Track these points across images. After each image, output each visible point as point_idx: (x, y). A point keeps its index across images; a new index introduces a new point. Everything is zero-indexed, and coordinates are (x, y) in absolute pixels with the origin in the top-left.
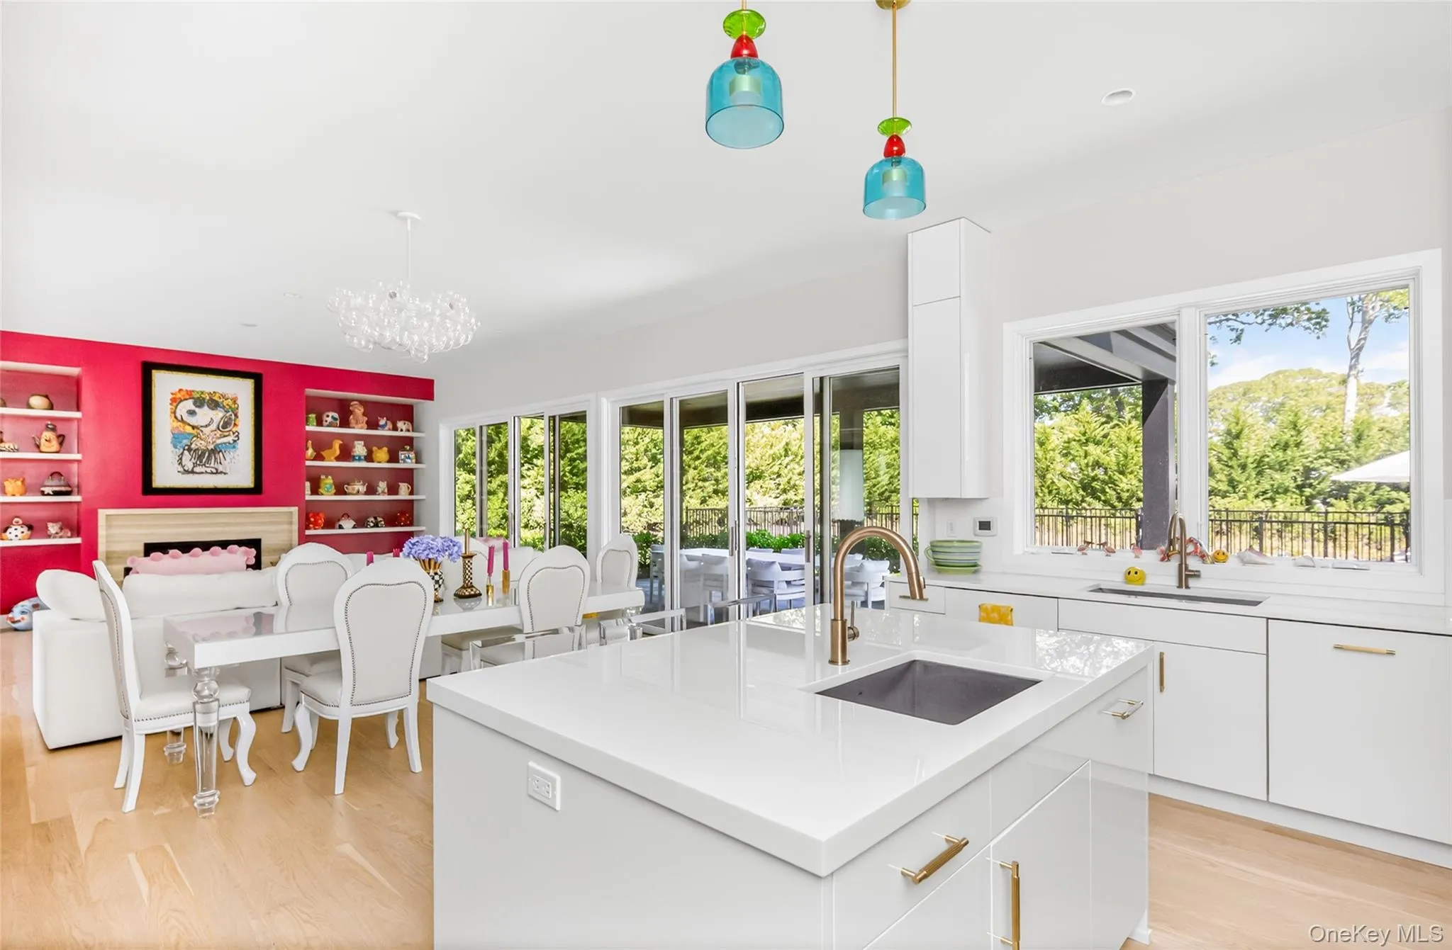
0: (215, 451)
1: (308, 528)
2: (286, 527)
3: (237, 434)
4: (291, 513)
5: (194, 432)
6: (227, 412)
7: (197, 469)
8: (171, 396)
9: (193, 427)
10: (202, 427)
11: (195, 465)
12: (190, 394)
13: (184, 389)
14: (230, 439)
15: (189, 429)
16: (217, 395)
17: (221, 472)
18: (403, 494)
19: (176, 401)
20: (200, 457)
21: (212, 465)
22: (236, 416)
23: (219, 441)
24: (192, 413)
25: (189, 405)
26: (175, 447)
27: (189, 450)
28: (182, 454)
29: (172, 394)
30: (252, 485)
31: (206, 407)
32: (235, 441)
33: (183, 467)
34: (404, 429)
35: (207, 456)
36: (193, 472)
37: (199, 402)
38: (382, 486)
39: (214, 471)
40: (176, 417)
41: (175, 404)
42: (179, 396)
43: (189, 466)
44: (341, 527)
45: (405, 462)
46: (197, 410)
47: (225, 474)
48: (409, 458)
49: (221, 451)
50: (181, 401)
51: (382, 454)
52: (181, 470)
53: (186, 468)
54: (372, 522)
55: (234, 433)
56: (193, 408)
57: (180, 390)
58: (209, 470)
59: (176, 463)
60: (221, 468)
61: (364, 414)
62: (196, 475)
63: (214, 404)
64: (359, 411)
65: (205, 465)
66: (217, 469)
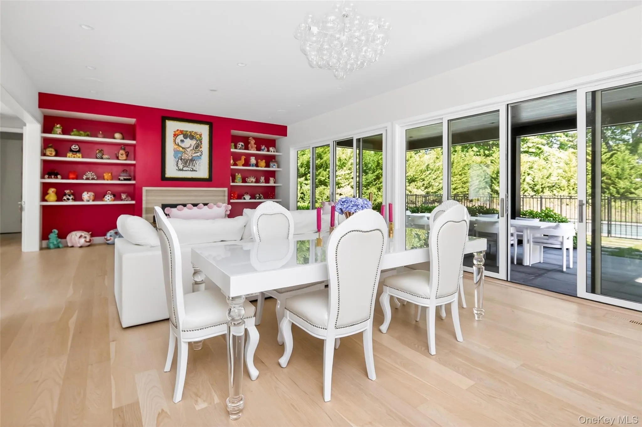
0: (192, 160)
1: (231, 199)
2: (222, 198)
3: (201, 152)
4: (224, 191)
5: (183, 150)
6: (197, 141)
7: (184, 169)
8: (174, 133)
9: (183, 148)
10: (187, 148)
11: (184, 167)
12: (182, 132)
13: (179, 130)
14: (198, 154)
15: (181, 149)
16: (193, 133)
17: (195, 171)
18: (271, 184)
19: (176, 135)
20: (186, 163)
21: (191, 167)
22: (201, 142)
23: (194, 155)
24: (182, 141)
25: (181, 137)
26: (175, 158)
27: (181, 159)
28: (178, 161)
29: (174, 132)
30: (208, 177)
31: (188, 139)
32: (200, 155)
33: (178, 167)
34: (273, 151)
35: (189, 162)
36: (182, 170)
37: (186, 136)
38: (262, 179)
39: (192, 170)
40: (176, 143)
41: (175, 137)
42: (177, 133)
43: (181, 167)
44: (244, 199)
45: (272, 167)
46: (185, 140)
47: (196, 171)
48: (274, 165)
49: (194, 160)
50: (178, 135)
51: (263, 163)
52: (177, 169)
53: (180, 168)
54: (258, 196)
55: (200, 151)
56: (183, 139)
57: (178, 130)
58: (189, 169)
59: (176, 166)
60: (194, 169)
61: (255, 144)
62: (184, 172)
63: (192, 137)
64: (253, 142)
65: (187, 167)
66: (193, 169)
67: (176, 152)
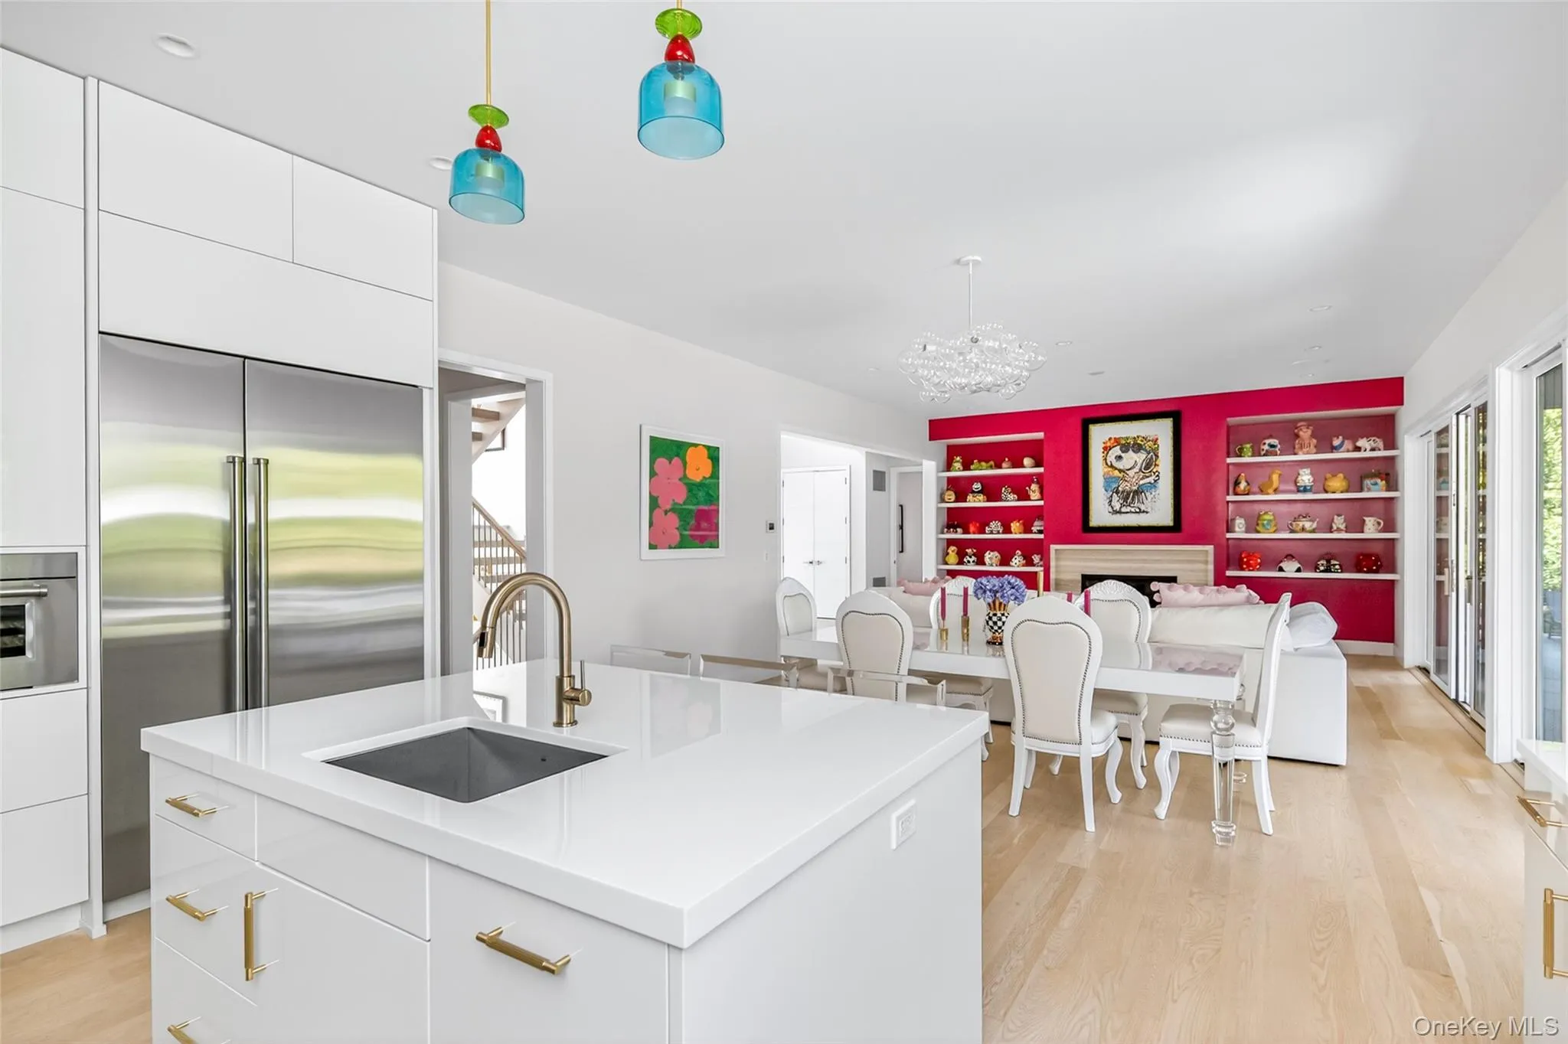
0: (1137, 493)
1: (1228, 567)
2: (1202, 566)
3: (1157, 474)
4: (1207, 551)
5: (1121, 475)
6: (1149, 453)
7: (1124, 509)
8: (1103, 445)
9: (1120, 471)
10: (1128, 470)
11: (1122, 505)
12: (1117, 441)
13: (1113, 437)
14: (1151, 479)
15: (1116, 473)
16: (1140, 438)
17: (1144, 512)
18: (1371, 530)
19: (1107, 449)
20: (1126, 499)
21: (1136, 505)
22: (1157, 456)
23: (1142, 482)
24: (1119, 458)
25: (1117, 451)
26: (1106, 490)
27: (1117, 492)
28: (1111, 496)
29: (1104, 443)
30: (1171, 524)
31: (1131, 452)
32: (1155, 481)
33: (1112, 507)
35: (1132, 497)
36: (1120, 512)
37: (1125, 448)
38: (1339, 522)
39: (1138, 510)
40: (1107, 464)
41: (1106, 452)
42: (1108, 444)
43: (1117, 507)
44: (1281, 569)
45: (1369, 490)
46: (1123, 455)
47: (1147, 512)
48: (1376, 484)
49: (1143, 492)
50: (1110, 449)
51: (1337, 483)
52: (1111, 511)
53: (1115, 509)
54: (1322, 565)
55: (1154, 473)
56: (1119, 453)
57: (1110, 439)
58: (1133, 510)
59: (1107, 505)
60: (1143, 508)
61: (1313, 436)
62: (1123, 515)
63: (1138, 448)
64: (1305, 433)
65: (1129, 506)
66: (1140, 509)
67: (1108, 480)
